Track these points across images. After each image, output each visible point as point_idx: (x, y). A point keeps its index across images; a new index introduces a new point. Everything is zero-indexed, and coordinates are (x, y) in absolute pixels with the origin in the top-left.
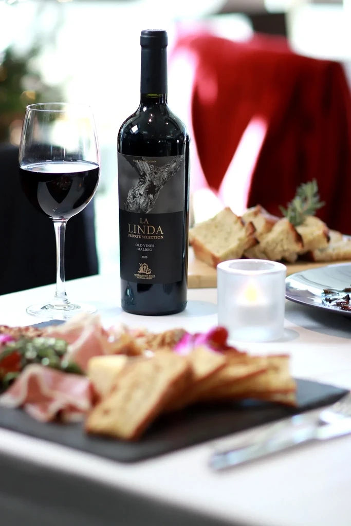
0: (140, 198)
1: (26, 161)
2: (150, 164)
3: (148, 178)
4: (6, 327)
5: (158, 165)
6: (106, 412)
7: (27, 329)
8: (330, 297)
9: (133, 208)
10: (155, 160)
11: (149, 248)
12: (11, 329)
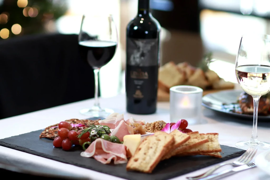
0: (137, 59)
1: (82, 40)
2: (142, 42)
3: (141, 49)
4: (77, 120)
5: (146, 43)
6: (136, 160)
7: (87, 121)
8: (226, 107)
9: (133, 63)
10: (145, 41)
11: (141, 83)
12: (80, 121)
